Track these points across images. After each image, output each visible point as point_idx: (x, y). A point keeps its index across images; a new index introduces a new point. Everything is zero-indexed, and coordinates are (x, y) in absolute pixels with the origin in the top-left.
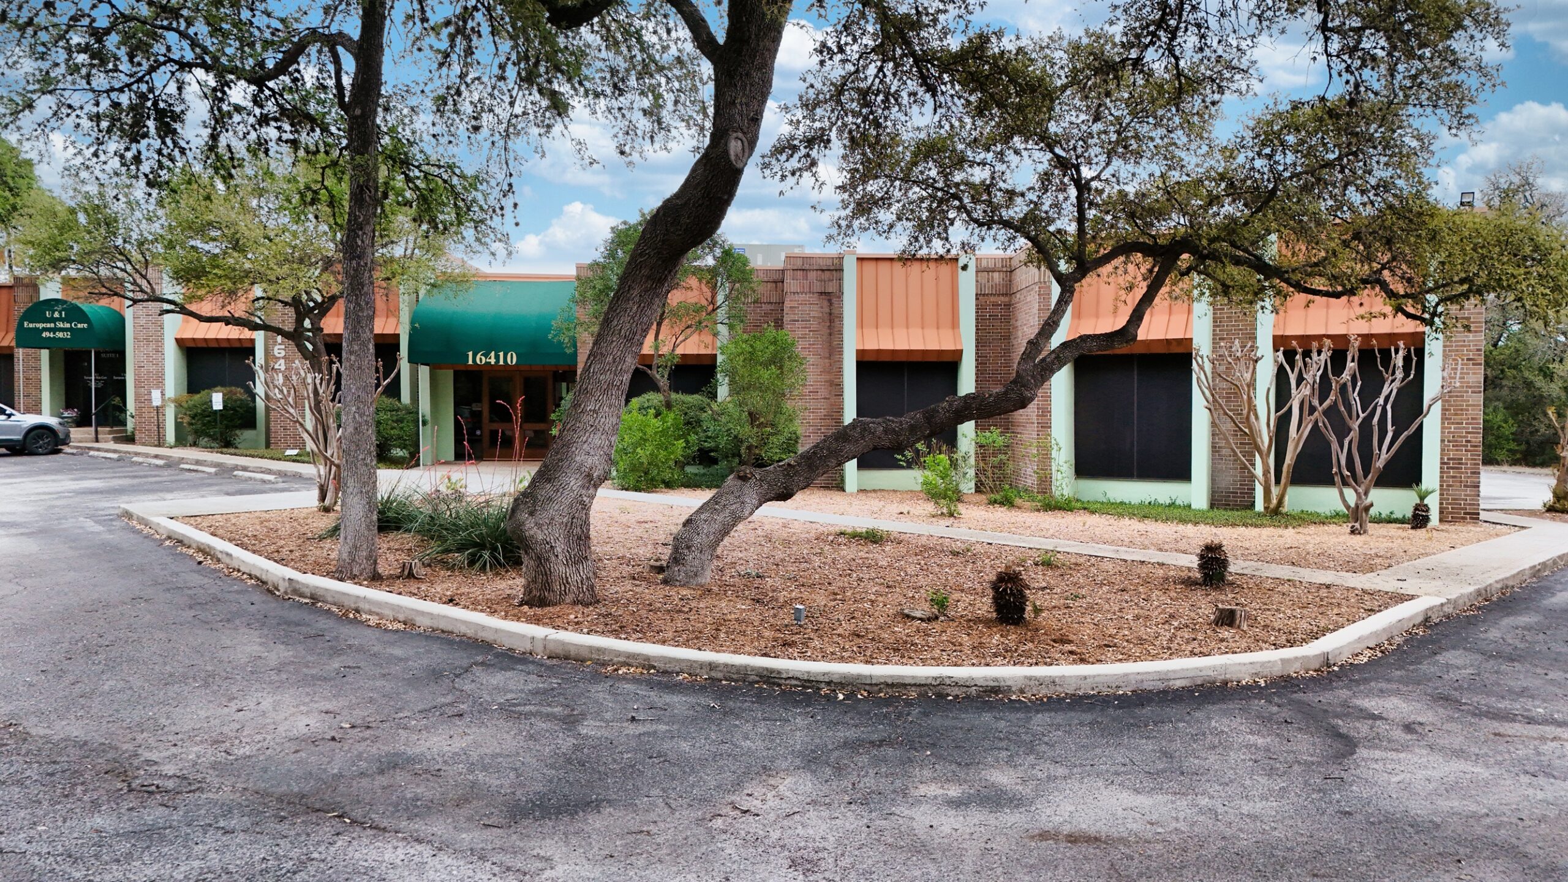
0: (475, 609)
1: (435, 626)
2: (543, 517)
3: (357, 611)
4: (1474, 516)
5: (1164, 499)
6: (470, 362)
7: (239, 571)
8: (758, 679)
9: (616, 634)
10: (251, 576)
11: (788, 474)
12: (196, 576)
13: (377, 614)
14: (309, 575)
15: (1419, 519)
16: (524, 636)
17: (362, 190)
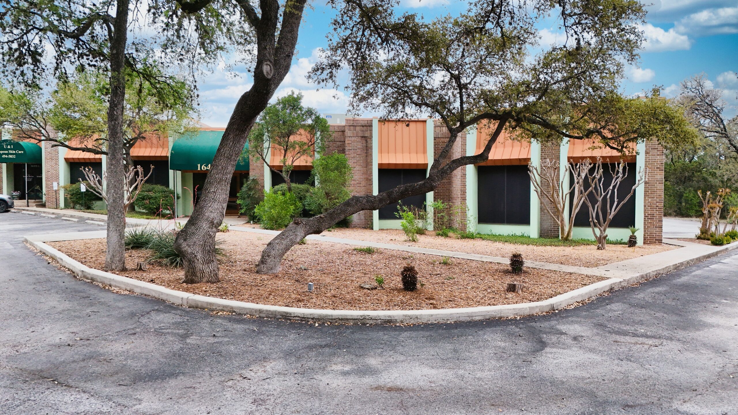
0: (161, 285)
1: (142, 292)
2: (190, 242)
3: (110, 286)
4: (660, 241)
5: (519, 233)
6: (199, 169)
7: (65, 267)
8: (281, 317)
9: (221, 296)
10: (69, 270)
11: (320, 222)
12: (45, 269)
13: (119, 287)
14: (93, 269)
15: (632, 242)
16: (178, 297)
17: (116, 89)
